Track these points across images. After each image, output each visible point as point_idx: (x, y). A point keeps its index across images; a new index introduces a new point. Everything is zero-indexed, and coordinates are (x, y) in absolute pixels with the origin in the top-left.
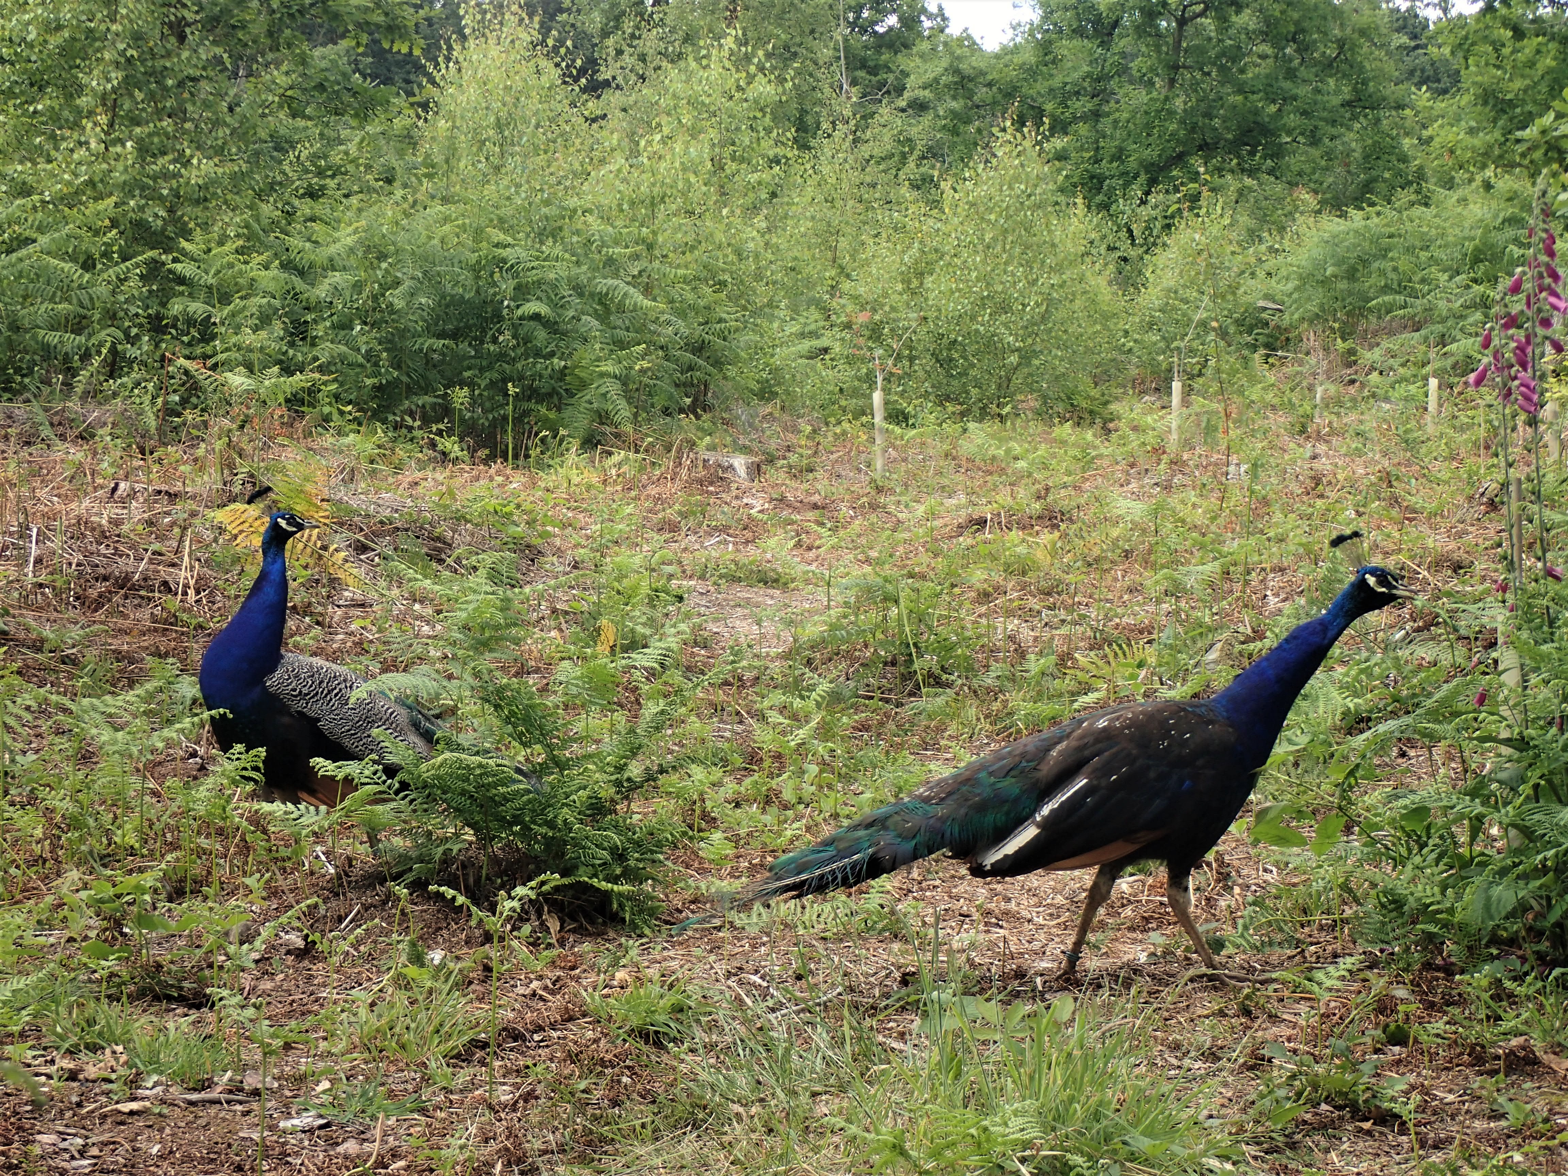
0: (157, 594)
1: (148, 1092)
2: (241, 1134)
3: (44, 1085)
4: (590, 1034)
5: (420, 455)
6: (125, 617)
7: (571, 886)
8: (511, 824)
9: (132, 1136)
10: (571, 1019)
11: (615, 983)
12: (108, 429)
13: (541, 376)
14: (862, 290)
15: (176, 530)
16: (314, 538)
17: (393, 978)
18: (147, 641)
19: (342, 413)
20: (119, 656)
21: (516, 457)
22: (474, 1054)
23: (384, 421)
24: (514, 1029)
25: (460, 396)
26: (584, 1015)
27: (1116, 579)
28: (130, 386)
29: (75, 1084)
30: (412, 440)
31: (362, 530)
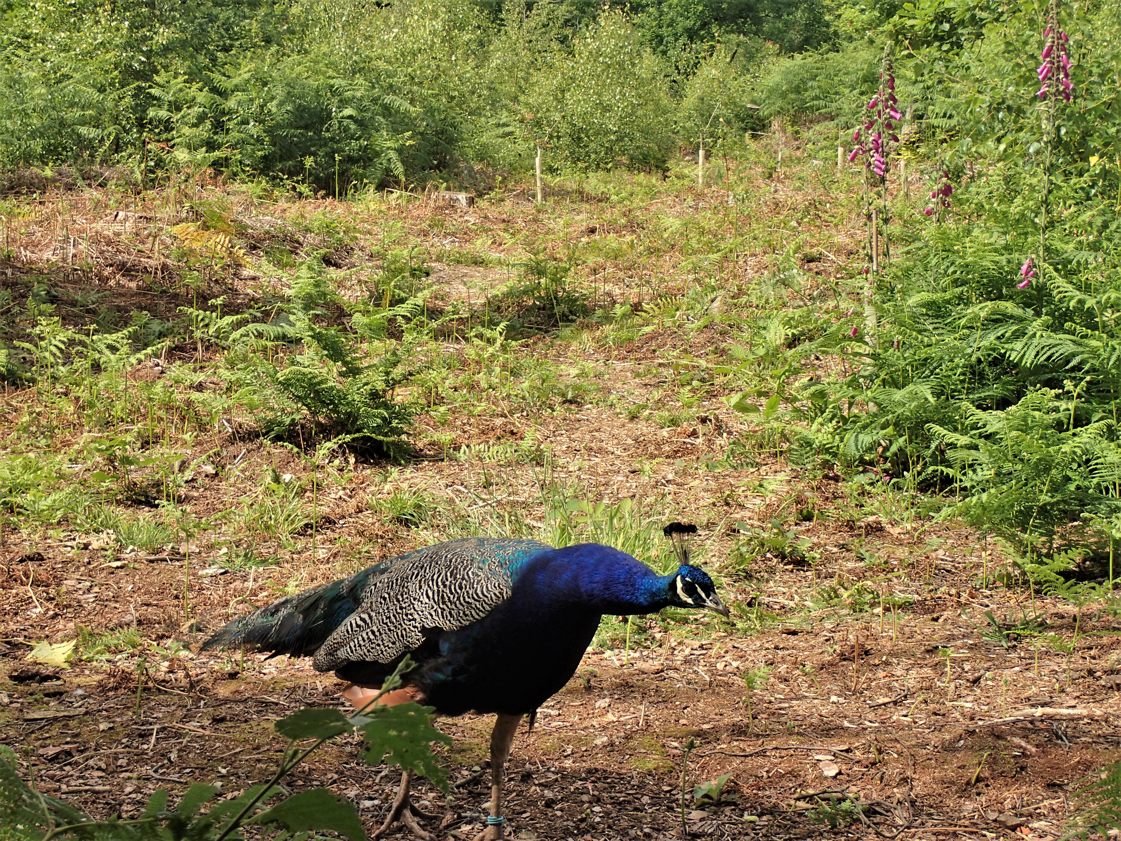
0: (140, 274)
1: (127, 556)
2: (178, 578)
3: (69, 552)
4: (370, 520)
5: (287, 194)
7: (360, 438)
9: (117, 580)
10: (360, 512)
11: (385, 491)
12: (114, 181)
13: (354, 150)
14: (531, 101)
15: (151, 238)
16: (227, 242)
17: (263, 489)
18: (135, 300)
19: (244, 171)
20: (119, 309)
21: (340, 194)
22: (307, 531)
23: (267, 175)
24: (329, 518)
25: (309, 162)
26: (367, 510)
27: (666, 261)
28: (126, 157)
29: (87, 552)
30: (283, 186)
31: (253, 237)
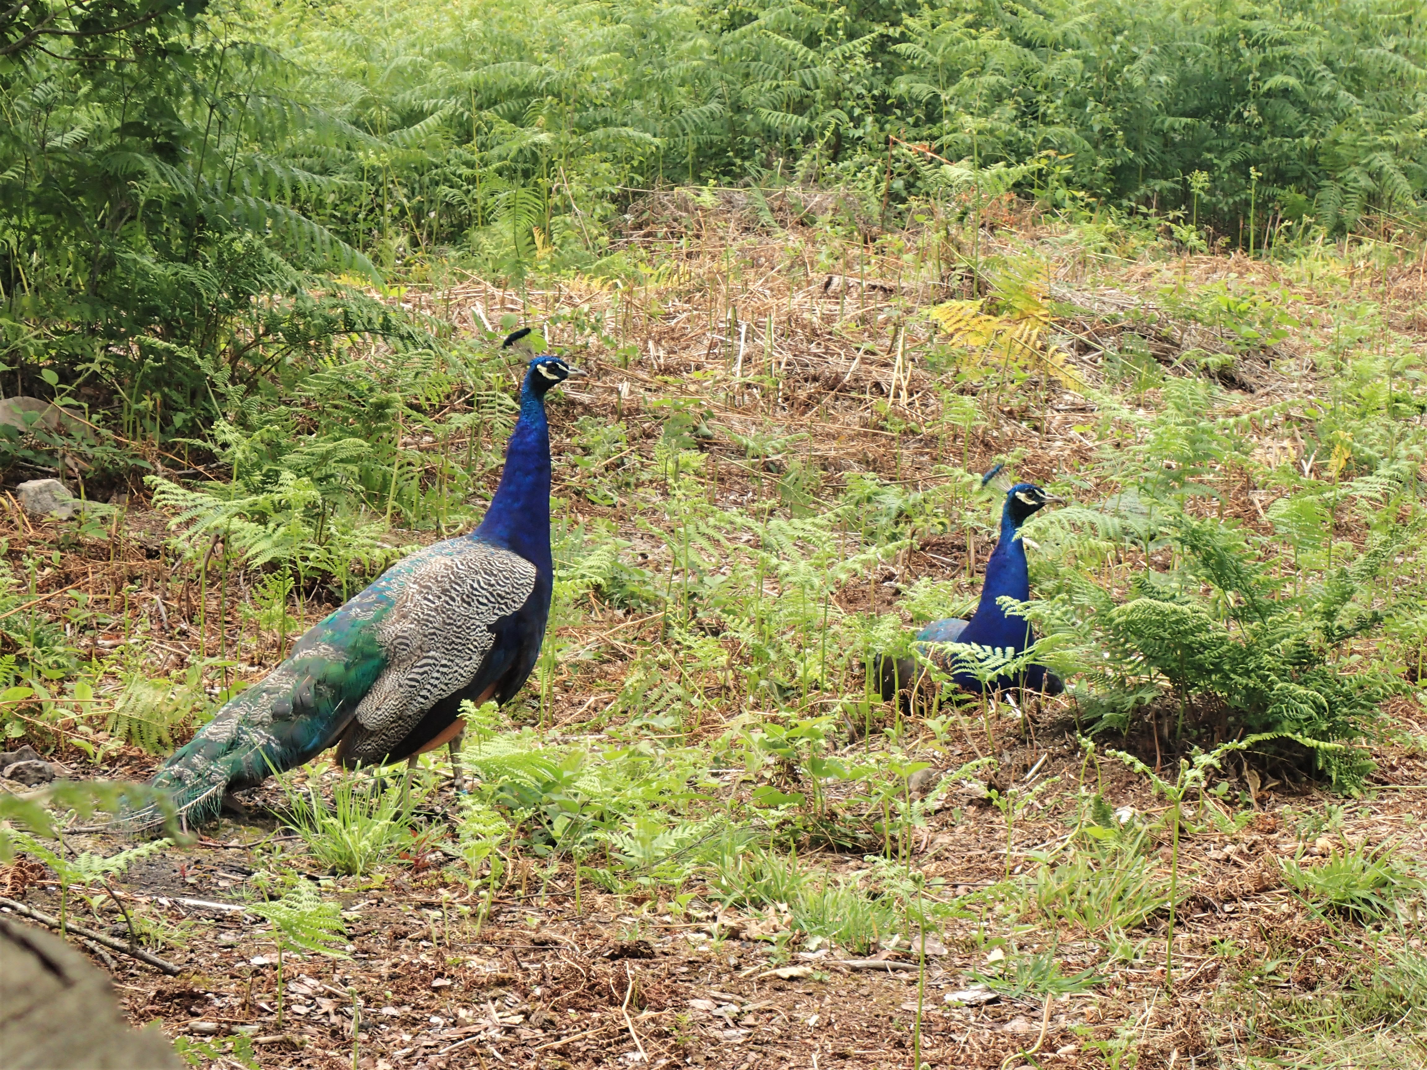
0: (868, 396)
1: (810, 956)
2: (905, 1007)
3: (703, 943)
4: (1285, 908)
5: (1155, 243)
6: (835, 420)
7: (1272, 741)
8: (1209, 672)
9: (790, 1004)
10: (1266, 889)
11: (1316, 850)
12: (829, 216)
13: (1288, 158)
15: (890, 328)
16: (1034, 337)
17: (1077, 836)
18: (856, 446)
19: (1073, 199)
20: (825, 463)
21: (1258, 246)
22: (1159, 924)
23: (1119, 207)
24: (1204, 899)
25: (1199, 180)
26: (1280, 886)
28: (853, 170)
29: (736, 944)
30: (1147, 227)
31: (1085, 329)
